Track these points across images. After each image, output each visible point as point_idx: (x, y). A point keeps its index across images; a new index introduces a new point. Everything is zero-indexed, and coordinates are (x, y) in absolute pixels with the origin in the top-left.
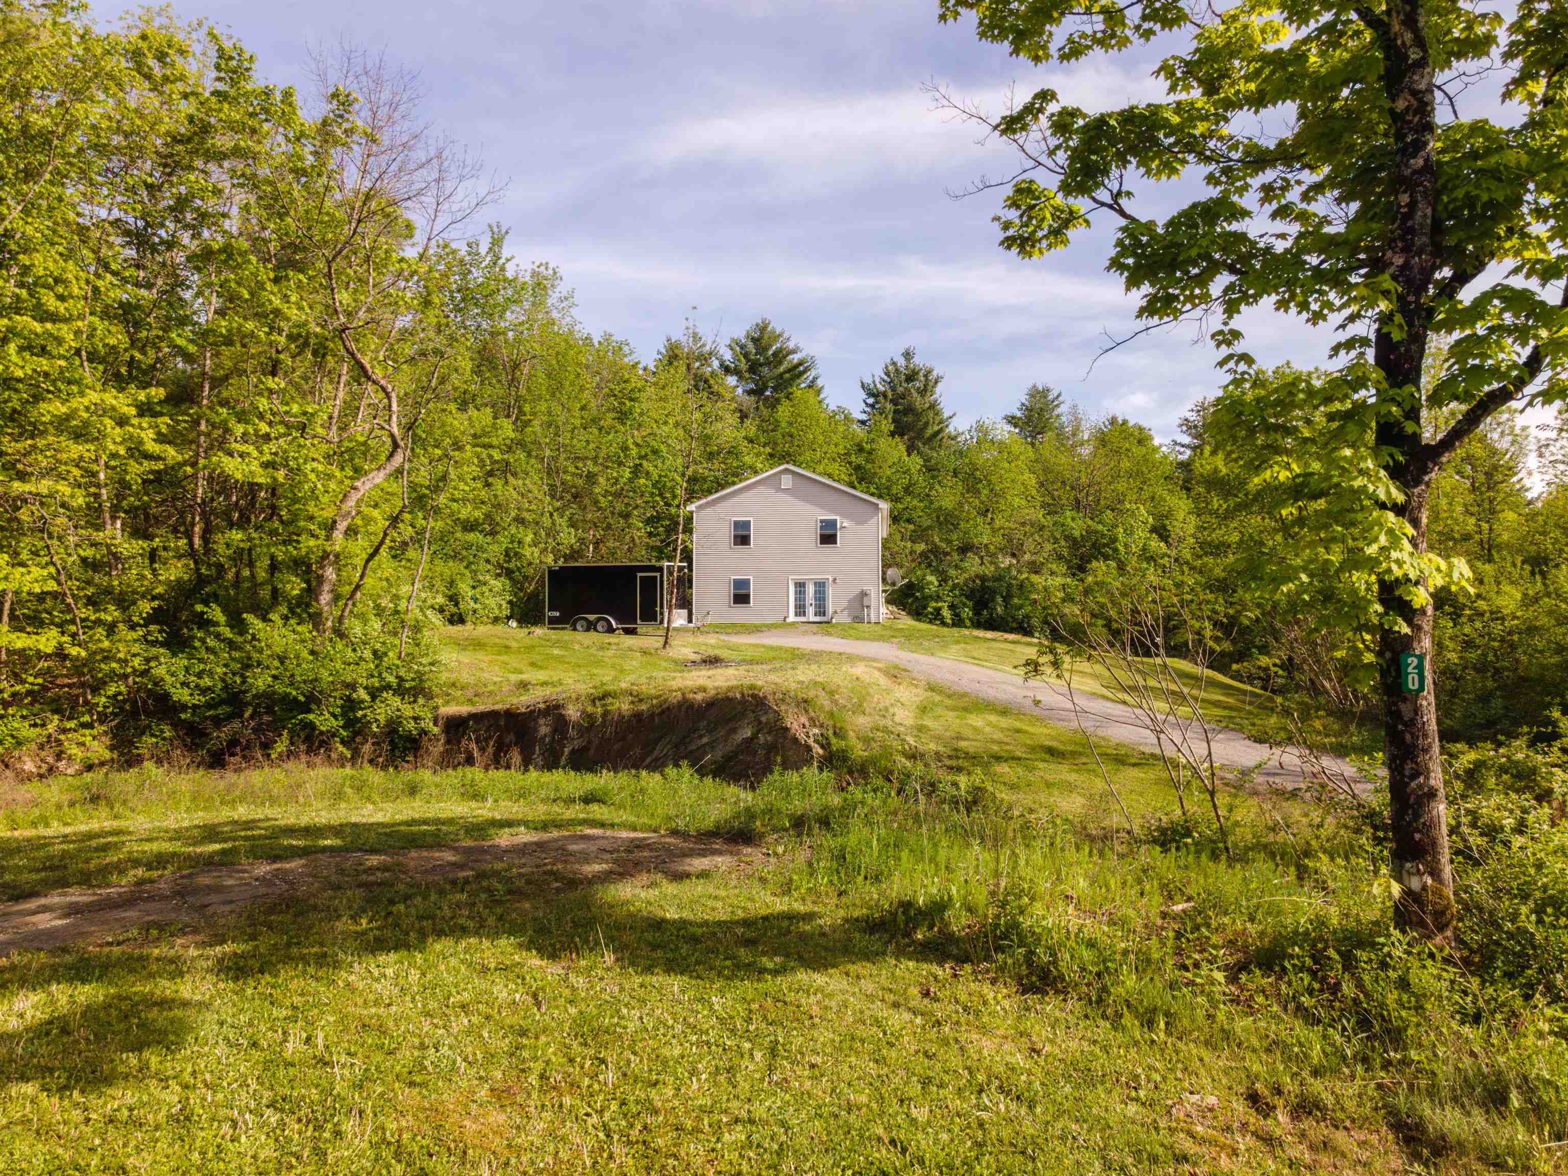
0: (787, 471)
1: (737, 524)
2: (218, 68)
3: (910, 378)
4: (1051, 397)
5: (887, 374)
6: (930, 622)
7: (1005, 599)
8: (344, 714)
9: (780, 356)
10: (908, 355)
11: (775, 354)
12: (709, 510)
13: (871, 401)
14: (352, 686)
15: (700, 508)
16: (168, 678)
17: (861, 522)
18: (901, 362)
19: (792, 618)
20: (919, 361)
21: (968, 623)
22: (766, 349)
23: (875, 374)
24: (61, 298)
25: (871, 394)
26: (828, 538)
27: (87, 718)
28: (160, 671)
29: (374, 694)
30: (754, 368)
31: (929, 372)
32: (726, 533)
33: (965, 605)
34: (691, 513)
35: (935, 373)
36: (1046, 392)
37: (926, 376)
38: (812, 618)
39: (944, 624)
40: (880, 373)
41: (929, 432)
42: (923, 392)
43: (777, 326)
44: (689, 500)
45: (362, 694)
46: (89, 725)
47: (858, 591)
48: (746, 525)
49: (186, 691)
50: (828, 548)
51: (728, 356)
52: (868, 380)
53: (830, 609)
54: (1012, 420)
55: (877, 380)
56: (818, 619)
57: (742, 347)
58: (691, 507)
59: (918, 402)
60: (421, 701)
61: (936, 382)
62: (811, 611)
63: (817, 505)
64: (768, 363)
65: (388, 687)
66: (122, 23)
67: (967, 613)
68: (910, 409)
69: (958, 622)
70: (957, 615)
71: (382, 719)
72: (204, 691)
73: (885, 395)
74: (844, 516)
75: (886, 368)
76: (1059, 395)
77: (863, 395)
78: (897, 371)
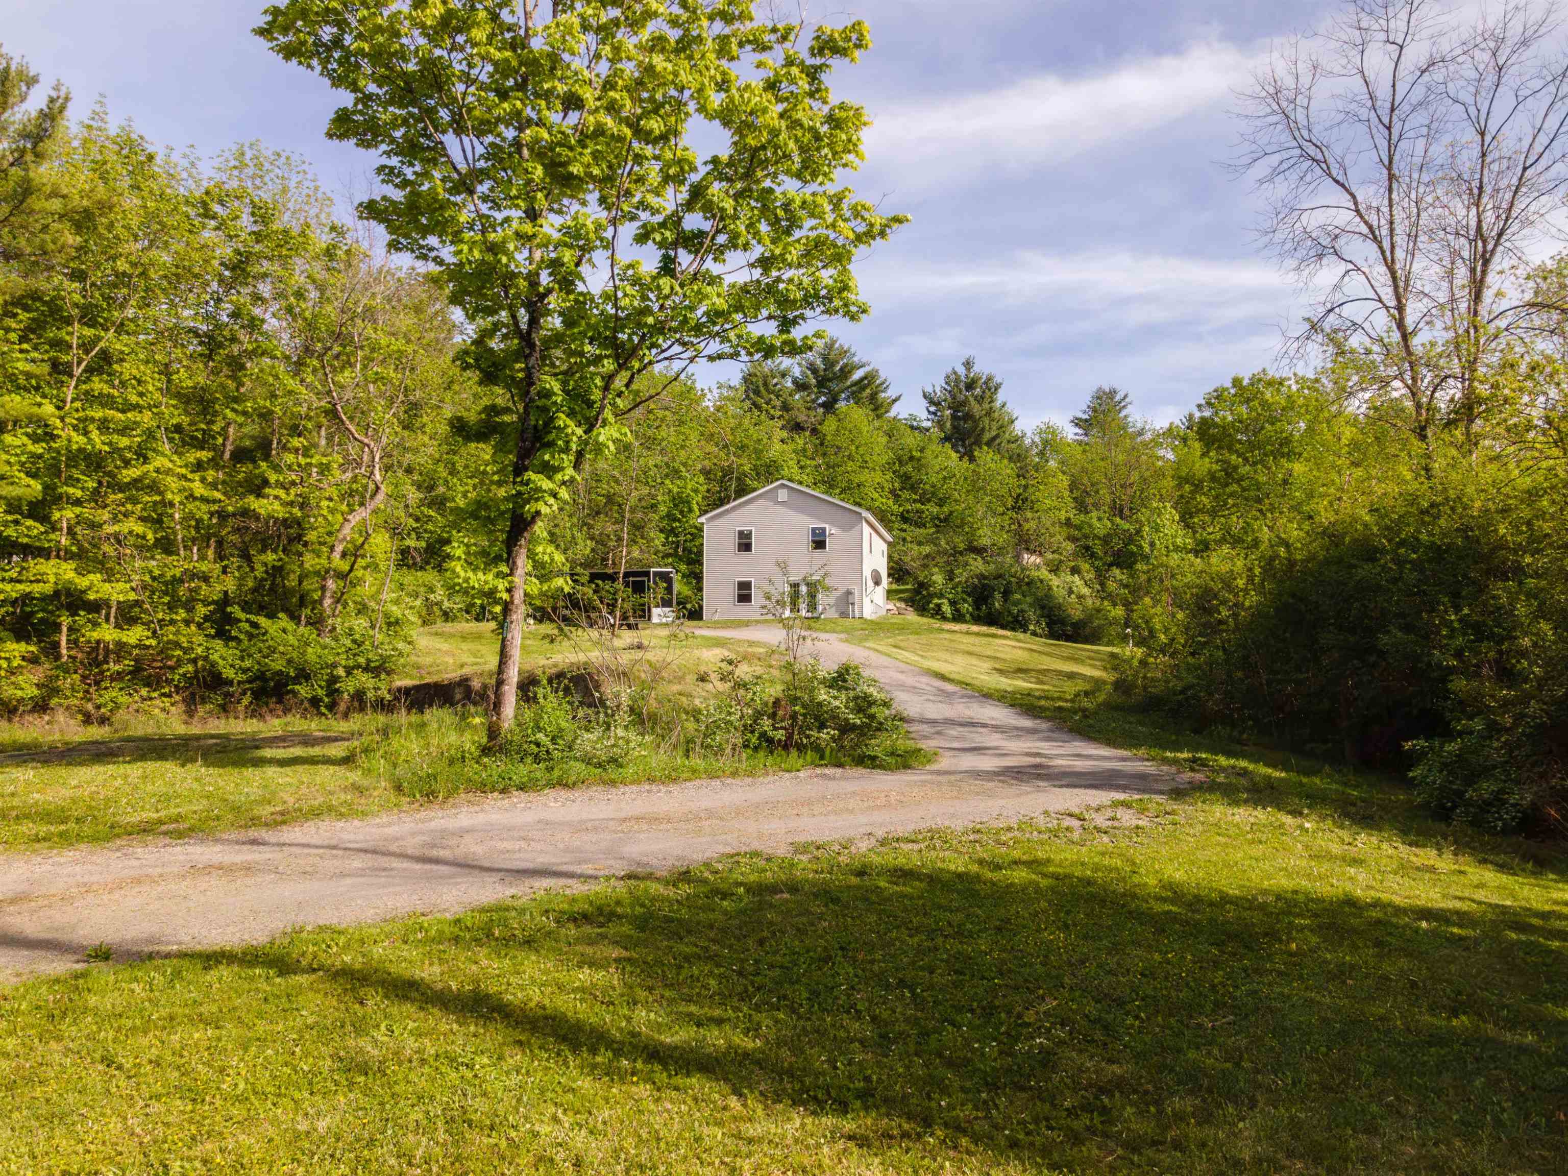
0: (782, 486)
1: (741, 533)
2: (253, 214)
3: (970, 386)
4: (1118, 398)
5: (948, 383)
6: (932, 617)
7: (1003, 595)
8: (328, 686)
9: (846, 371)
10: (968, 365)
11: (841, 369)
12: (717, 522)
13: (932, 409)
14: (334, 666)
15: (708, 520)
16: (221, 662)
17: (847, 529)
18: (961, 371)
19: (788, 614)
20: (979, 369)
21: (968, 617)
22: (833, 365)
23: (937, 384)
24: (141, 395)
25: (932, 402)
26: (819, 544)
27: (167, 690)
28: (215, 657)
29: (349, 671)
30: (823, 382)
31: (989, 380)
32: (733, 542)
33: (964, 600)
34: (703, 525)
35: (995, 380)
36: (1112, 393)
37: (985, 384)
38: (804, 614)
39: (944, 618)
40: (940, 382)
41: (987, 437)
42: (980, 399)
44: (702, 514)
45: (341, 672)
46: (169, 696)
47: (844, 590)
48: (749, 535)
49: (233, 671)
50: (818, 553)
52: (929, 389)
53: (820, 607)
54: (1077, 422)
55: (938, 390)
56: (809, 615)
58: (702, 519)
59: (976, 409)
60: (383, 676)
61: (997, 389)
62: (803, 607)
63: (809, 515)
64: (836, 377)
65: (358, 666)
66: (221, 159)
67: (966, 607)
68: (968, 416)
69: (958, 617)
70: (957, 610)
71: (352, 690)
72: (245, 671)
73: (945, 403)
74: (832, 524)
75: (948, 377)
76: (1126, 396)
77: (925, 403)
78: (957, 380)
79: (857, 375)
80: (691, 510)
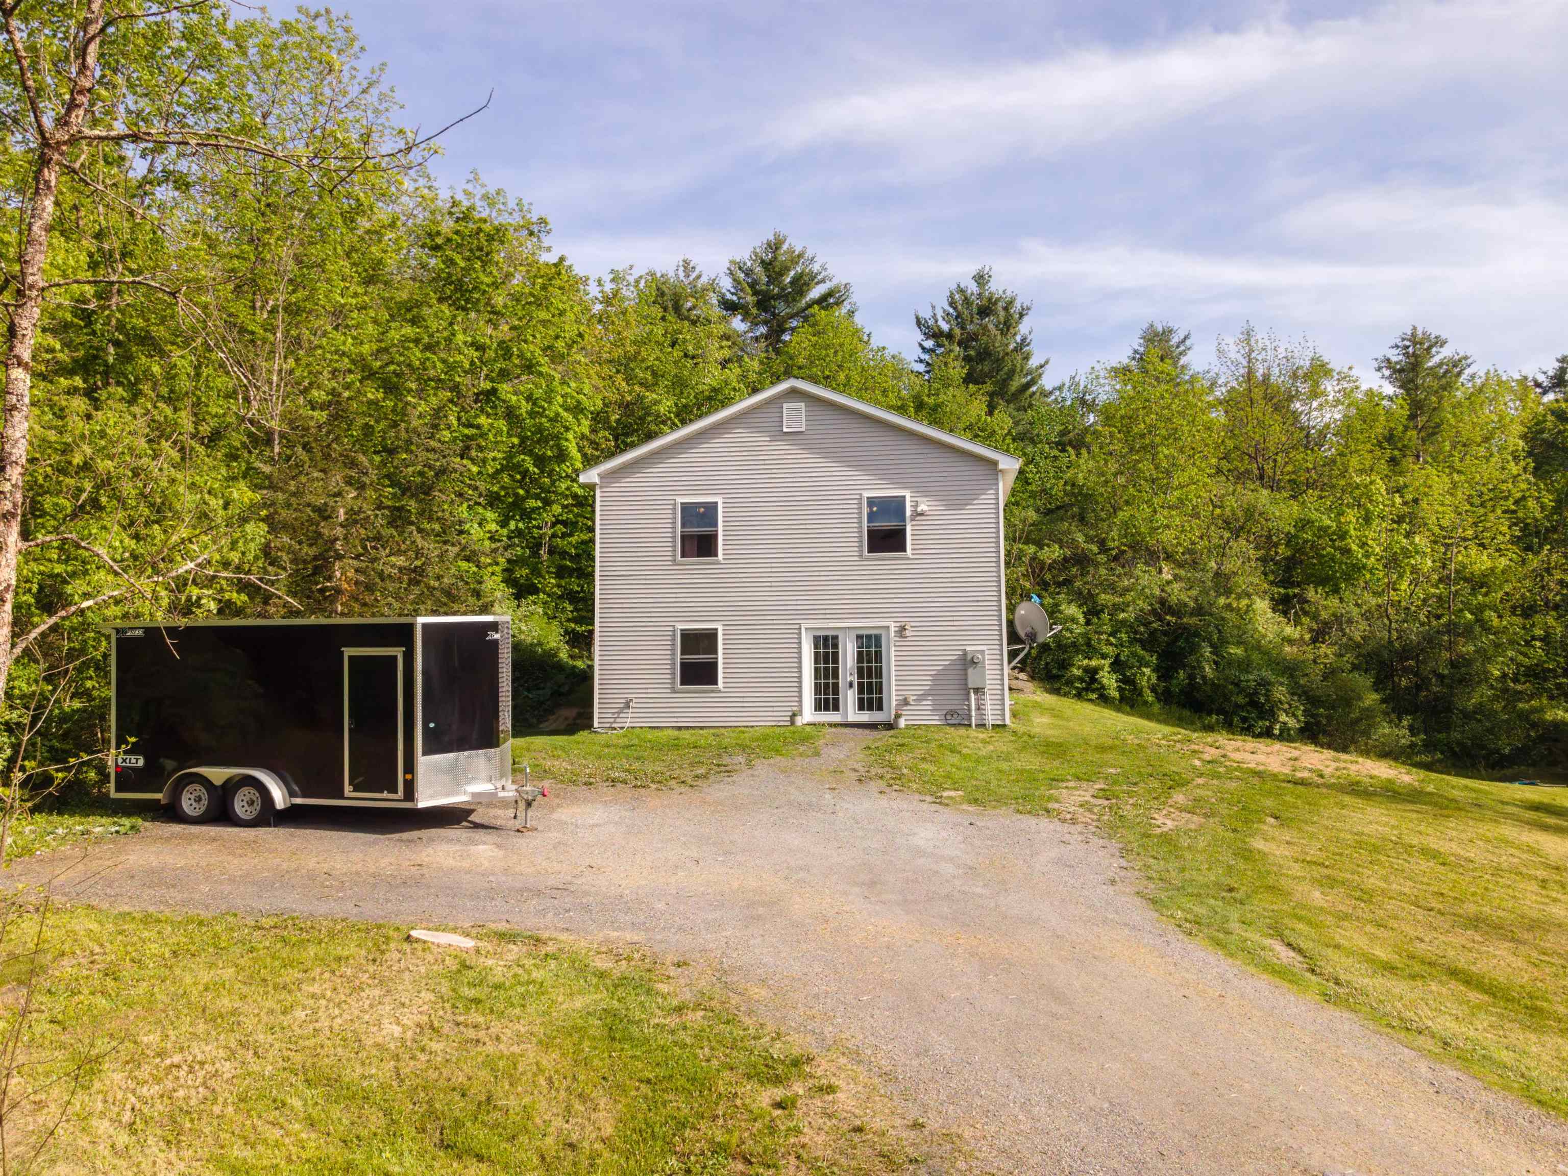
0: (794, 393)
1: (687, 509)
3: (985, 311)
4: (1175, 340)
5: (952, 304)
6: (1079, 696)
7: (1216, 650)
9: (801, 284)
10: (981, 278)
11: (795, 281)
12: (627, 483)
13: (929, 344)
17: (957, 502)
18: (972, 288)
19: (809, 714)
20: (995, 287)
22: (781, 274)
23: (936, 305)
25: (929, 334)
26: (886, 538)
30: (764, 302)
31: (1011, 303)
32: (667, 532)
33: (1142, 663)
34: (592, 487)
35: (1018, 305)
36: (1168, 332)
37: (1006, 309)
38: (853, 714)
39: (1104, 699)
40: (943, 304)
41: (1015, 385)
42: (1004, 328)
43: (795, 243)
44: (589, 462)
47: (953, 654)
50: (887, 561)
51: (726, 284)
52: (926, 314)
53: (893, 695)
55: (940, 314)
56: (865, 717)
57: (748, 273)
58: (591, 476)
59: (998, 342)
61: (1021, 316)
62: (850, 698)
63: (858, 467)
64: (783, 296)
67: (1147, 676)
68: (985, 354)
69: (1133, 700)
70: (1128, 682)
73: (950, 336)
74: (922, 490)
75: (952, 296)
76: (1186, 337)
77: (918, 336)
78: (967, 301)
79: (815, 293)
80: (562, 456)
